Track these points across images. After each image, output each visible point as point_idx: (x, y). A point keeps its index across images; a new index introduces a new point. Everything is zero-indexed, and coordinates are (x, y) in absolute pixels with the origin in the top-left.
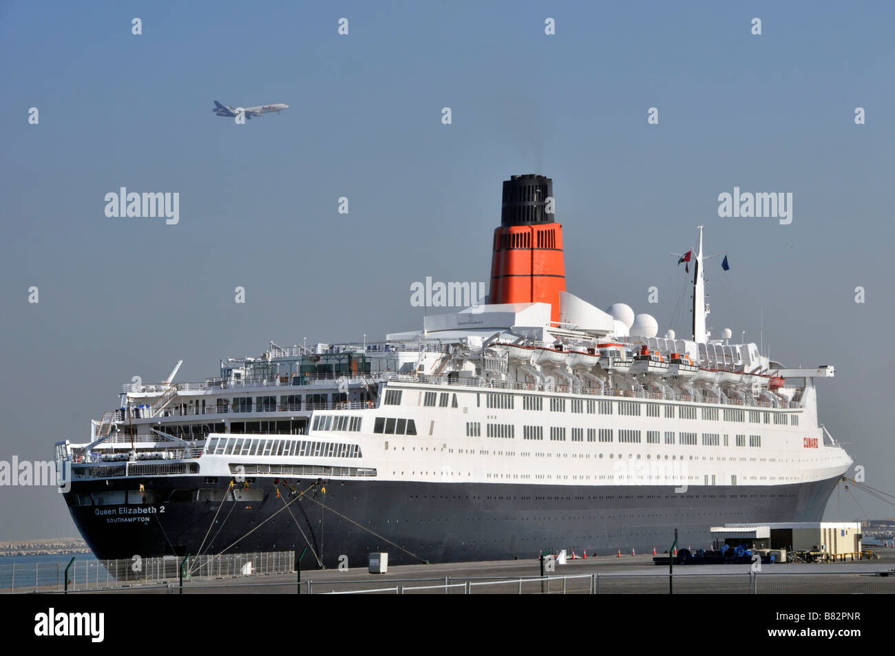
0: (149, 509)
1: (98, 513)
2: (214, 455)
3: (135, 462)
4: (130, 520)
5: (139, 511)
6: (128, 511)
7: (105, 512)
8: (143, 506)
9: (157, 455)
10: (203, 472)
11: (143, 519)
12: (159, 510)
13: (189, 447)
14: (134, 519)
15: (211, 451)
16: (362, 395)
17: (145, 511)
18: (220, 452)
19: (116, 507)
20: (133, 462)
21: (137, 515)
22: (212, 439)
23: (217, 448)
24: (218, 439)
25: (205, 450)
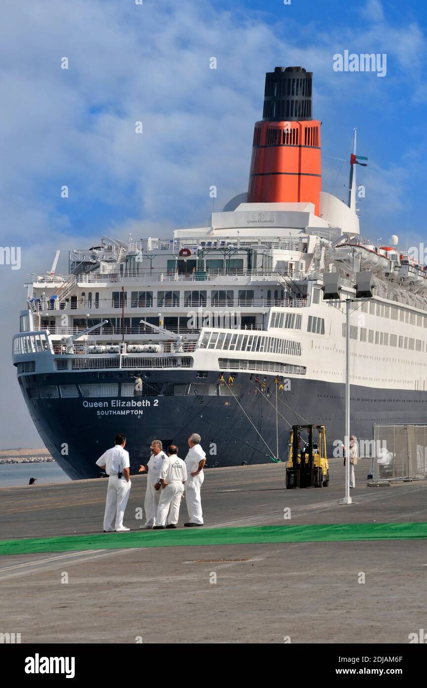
0: (143, 402)
1: (87, 405)
2: (207, 350)
3: (127, 354)
4: (123, 413)
5: (133, 403)
6: (121, 404)
7: (96, 405)
8: (136, 399)
9: (150, 348)
10: (197, 366)
11: (136, 412)
12: (152, 403)
13: (183, 341)
14: (128, 412)
15: (204, 346)
16: (269, 292)
17: (139, 404)
18: (212, 347)
19: (108, 400)
20: (125, 354)
21: (131, 408)
22: (206, 333)
23: (209, 343)
24: (210, 333)
25: (199, 344)
